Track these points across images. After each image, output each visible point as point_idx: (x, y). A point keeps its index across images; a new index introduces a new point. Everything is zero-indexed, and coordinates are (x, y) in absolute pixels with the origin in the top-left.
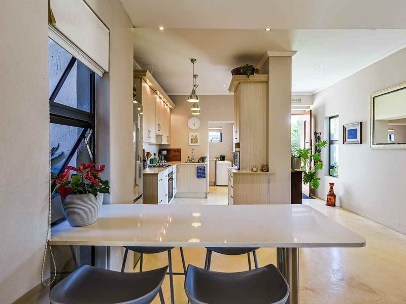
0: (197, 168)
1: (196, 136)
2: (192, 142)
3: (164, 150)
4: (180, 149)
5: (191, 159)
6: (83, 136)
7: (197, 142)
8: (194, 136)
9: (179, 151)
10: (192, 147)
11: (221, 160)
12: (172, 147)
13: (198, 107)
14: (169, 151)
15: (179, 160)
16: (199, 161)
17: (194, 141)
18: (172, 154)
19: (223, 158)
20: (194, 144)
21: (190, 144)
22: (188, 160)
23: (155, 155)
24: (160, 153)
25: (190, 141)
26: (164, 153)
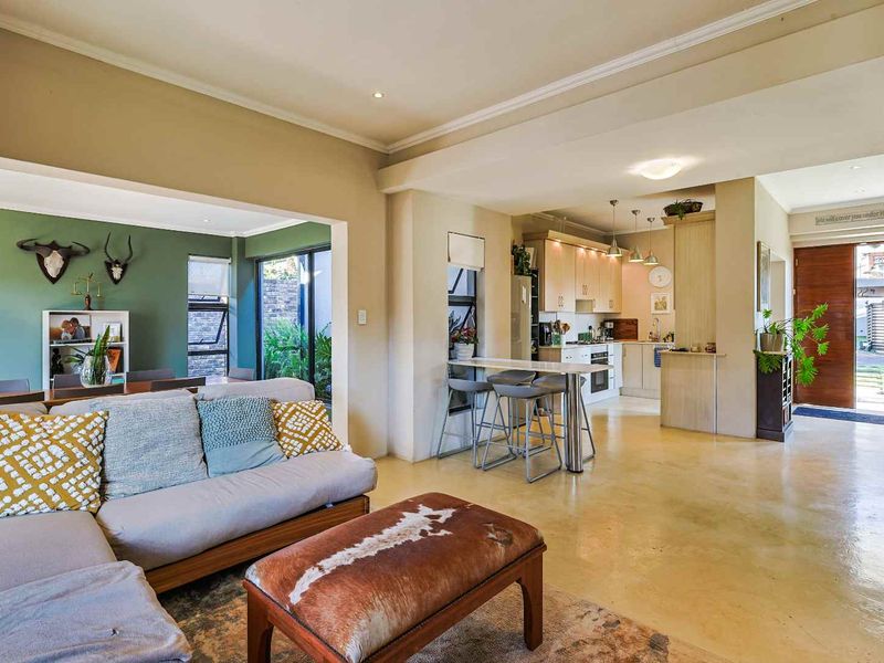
0: (655, 350)
1: (664, 298)
2: (656, 309)
3: (610, 321)
4: (637, 320)
5: (654, 337)
6: (470, 311)
7: (665, 308)
8: (661, 297)
9: (634, 322)
10: (656, 316)
12: (623, 317)
13: (638, 258)
14: (617, 322)
15: (635, 337)
16: (665, 340)
17: (660, 306)
18: (624, 327)
20: (660, 311)
21: (653, 311)
22: (649, 337)
23: (590, 328)
24: (602, 325)
25: (653, 306)
26: (609, 325)
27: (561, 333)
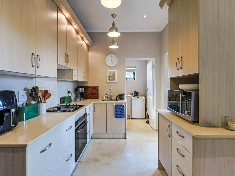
0: (116, 106)
1: (114, 74)
2: (109, 80)
3: (82, 87)
4: (98, 86)
5: (108, 96)
7: (114, 79)
8: (112, 73)
9: (96, 88)
10: (110, 84)
11: (135, 96)
12: (90, 84)
14: (86, 88)
15: (97, 98)
16: (117, 99)
17: (111, 78)
18: (90, 91)
19: (136, 94)
20: (112, 82)
21: (109, 82)
22: (106, 97)
23: (69, 92)
24: (76, 90)
25: (108, 78)
26: (81, 90)
27: (39, 102)
